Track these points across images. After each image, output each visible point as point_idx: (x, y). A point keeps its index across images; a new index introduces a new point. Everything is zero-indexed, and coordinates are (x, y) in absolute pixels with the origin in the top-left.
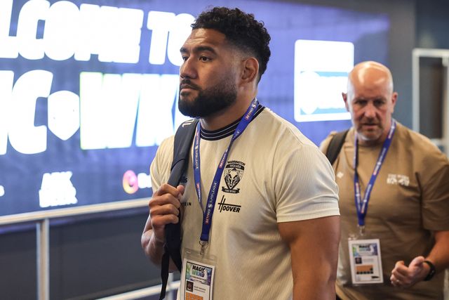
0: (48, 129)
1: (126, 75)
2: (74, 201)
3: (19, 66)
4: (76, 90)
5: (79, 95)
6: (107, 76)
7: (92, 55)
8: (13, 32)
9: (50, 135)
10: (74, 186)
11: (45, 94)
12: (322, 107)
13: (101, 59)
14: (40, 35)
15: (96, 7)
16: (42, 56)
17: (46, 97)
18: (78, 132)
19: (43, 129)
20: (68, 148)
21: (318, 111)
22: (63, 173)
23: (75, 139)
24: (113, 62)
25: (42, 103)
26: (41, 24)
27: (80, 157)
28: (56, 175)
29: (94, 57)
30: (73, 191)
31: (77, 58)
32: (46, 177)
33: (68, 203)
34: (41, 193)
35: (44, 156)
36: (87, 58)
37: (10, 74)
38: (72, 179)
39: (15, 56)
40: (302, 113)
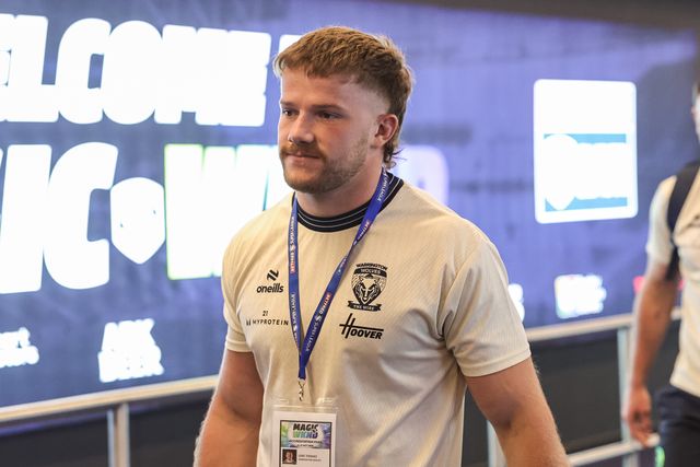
0: (112, 247)
1: (243, 149)
2: (159, 370)
3: (60, 136)
4: (158, 176)
5: (163, 184)
6: (212, 150)
7: (184, 115)
8: (49, 77)
9: (115, 255)
10: (158, 344)
11: (105, 184)
12: (582, 197)
13: (201, 120)
14: (95, 81)
15: (190, 30)
16: (98, 118)
17: (106, 187)
18: (163, 249)
19: (103, 244)
20: (146, 277)
21: (576, 204)
22: (138, 322)
23: (159, 261)
24: (220, 126)
25: (100, 200)
26: (97, 61)
27: (168, 292)
28: (126, 324)
29: (188, 117)
30: (157, 353)
31: (159, 119)
32: (110, 328)
33: (149, 373)
34: (102, 357)
35: (106, 292)
36: (175, 119)
37: (44, 151)
38: (154, 332)
39: (53, 118)
40: (549, 208)
